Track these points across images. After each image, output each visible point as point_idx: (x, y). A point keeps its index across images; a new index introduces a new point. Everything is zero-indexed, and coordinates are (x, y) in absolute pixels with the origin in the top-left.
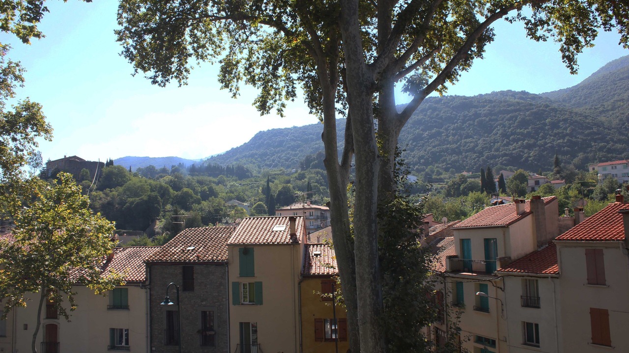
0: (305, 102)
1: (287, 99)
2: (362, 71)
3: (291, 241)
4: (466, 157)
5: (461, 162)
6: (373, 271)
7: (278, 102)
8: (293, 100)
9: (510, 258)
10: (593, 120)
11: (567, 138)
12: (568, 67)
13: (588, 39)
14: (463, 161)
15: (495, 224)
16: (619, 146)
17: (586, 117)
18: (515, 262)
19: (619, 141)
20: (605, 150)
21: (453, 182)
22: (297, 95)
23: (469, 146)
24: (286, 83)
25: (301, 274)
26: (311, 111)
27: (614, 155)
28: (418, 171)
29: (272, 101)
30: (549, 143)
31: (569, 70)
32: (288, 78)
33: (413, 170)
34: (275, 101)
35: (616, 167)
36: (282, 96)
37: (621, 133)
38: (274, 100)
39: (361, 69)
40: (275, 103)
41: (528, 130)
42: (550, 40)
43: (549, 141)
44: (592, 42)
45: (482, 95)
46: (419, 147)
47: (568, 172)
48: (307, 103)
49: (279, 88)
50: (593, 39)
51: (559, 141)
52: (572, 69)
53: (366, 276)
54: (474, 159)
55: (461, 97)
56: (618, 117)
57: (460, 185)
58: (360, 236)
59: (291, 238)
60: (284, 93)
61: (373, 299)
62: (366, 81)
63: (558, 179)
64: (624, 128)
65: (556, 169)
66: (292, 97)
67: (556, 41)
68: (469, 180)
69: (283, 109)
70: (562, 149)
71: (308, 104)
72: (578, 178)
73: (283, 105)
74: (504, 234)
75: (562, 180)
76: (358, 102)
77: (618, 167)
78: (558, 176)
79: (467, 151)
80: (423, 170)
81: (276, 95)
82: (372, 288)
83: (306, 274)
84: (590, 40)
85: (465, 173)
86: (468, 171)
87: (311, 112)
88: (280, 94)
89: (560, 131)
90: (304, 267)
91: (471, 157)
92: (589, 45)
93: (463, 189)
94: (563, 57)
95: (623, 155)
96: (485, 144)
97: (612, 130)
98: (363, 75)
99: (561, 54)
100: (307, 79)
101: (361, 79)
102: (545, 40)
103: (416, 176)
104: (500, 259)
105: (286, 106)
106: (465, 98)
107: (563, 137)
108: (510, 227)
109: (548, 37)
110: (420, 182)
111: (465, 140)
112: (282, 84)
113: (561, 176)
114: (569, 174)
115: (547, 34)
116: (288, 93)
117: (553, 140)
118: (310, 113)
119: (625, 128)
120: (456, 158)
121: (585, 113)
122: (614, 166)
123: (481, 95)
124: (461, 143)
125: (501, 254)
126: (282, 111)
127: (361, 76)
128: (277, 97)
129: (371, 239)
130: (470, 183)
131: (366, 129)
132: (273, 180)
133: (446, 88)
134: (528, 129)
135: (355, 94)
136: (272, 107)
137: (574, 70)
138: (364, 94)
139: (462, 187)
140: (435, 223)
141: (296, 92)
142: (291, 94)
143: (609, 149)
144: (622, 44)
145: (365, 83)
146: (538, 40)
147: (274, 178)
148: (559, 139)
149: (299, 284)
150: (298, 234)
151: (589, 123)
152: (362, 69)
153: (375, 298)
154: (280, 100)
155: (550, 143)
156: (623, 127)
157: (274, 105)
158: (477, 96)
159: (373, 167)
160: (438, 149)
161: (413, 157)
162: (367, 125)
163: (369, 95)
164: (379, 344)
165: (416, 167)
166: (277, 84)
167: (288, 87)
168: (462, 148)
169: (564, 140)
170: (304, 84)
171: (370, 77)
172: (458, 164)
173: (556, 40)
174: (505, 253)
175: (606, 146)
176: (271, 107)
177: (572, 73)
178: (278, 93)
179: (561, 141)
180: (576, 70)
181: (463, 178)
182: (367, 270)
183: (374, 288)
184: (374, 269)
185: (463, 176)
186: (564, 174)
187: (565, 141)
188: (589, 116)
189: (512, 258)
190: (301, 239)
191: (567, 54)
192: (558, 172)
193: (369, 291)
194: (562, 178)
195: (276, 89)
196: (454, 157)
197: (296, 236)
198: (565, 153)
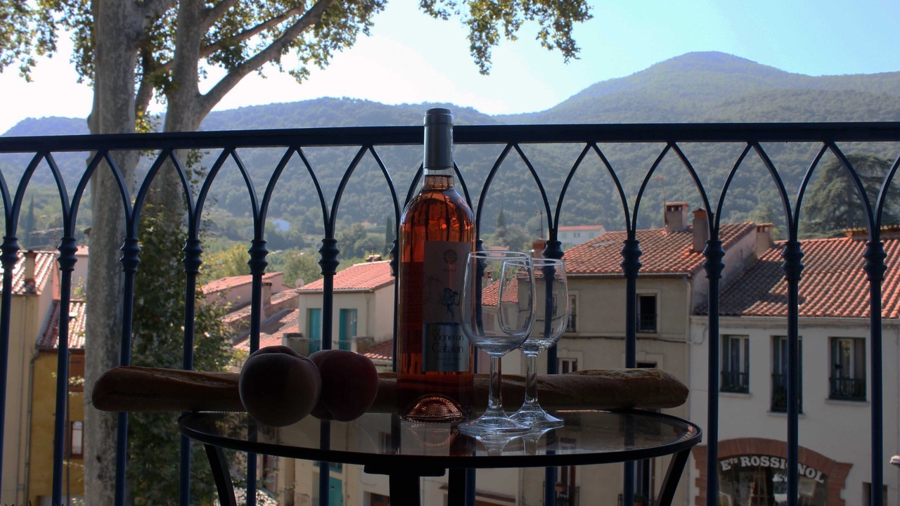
0: (71, 62)
1: (40, 53)
2: (124, 10)
3: (24, 290)
4: (372, 199)
5: (362, 206)
6: (111, 322)
7: (22, 56)
8: (50, 56)
9: (373, 339)
10: (562, 164)
11: (523, 186)
12: (477, 63)
13: (510, 28)
14: (367, 205)
15: (357, 287)
16: (592, 206)
17: (553, 159)
18: (379, 345)
19: (594, 200)
20: (573, 210)
21: (344, 235)
22: (57, 49)
23: (377, 182)
24: (40, 25)
25: (37, 346)
26: (80, 79)
27: (585, 219)
28: (294, 213)
29: (11, 53)
30: (497, 191)
31: (478, 68)
32: (46, 18)
33: (285, 211)
34: (18, 53)
35: (579, 235)
36: (30, 47)
37: (597, 189)
38: (15, 50)
39: (122, 7)
40: (17, 57)
41: (468, 168)
42: (454, 19)
43: (497, 188)
44: (514, 33)
45: (407, 105)
46: (299, 174)
47: (516, 236)
48: (75, 64)
49: (27, 33)
50: (517, 30)
51: (512, 190)
52: (482, 66)
53: (99, 329)
54: (384, 203)
55: (375, 103)
56: (596, 164)
57: (354, 241)
58: (95, 267)
59: (25, 286)
60: (35, 41)
61: (107, 366)
62: (129, 28)
63: (500, 245)
64: (602, 181)
65: (499, 230)
66: (50, 50)
67: (464, 23)
68: (369, 235)
69: (31, 68)
70: (515, 202)
71: (77, 67)
72: (528, 246)
73: (32, 62)
74: (368, 303)
75: (505, 246)
76: (112, 58)
77: (583, 234)
78: (501, 240)
79: (374, 190)
80: (302, 213)
81: (20, 43)
82: (107, 348)
83: (45, 346)
84: (512, 31)
85: (366, 225)
86: (372, 221)
87: (80, 81)
88: (27, 43)
89: (515, 174)
90: (44, 335)
91: (379, 199)
92: (510, 36)
93: (360, 248)
94: (473, 48)
95: (596, 220)
96: (402, 182)
97: (587, 182)
98: (125, 17)
99: (469, 44)
100: (81, 26)
101: (121, 23)
102: (445, 18)
103: (290, 221)
104: (358, 340)
105: (37, 64)
106: (380, 106)
107: (518, 185)
108: (377, 292)
109: (449, 15)
110: (295, 232)
111: (373, 172)
112: (32, 25)
113: (505, 241)
114: (517, 239)
115: (448, 9)
116: (42, 43)
117: (504, 188)
118: (78, 82)
119: (604, 181)
120: (356, 198)
121: (553, 152)
122: (577, 233)
123: (405, 105)
124: (366, 176)
125: (361, 333)
126: (29, 70)
127: (121, 18)
128: (22, 47)
129: (112, 273)
130: (370, 240)
131: (120, 102)
132: (43, 205)
133: (308, 73)
134: (469, 166)
135: (109, 45)
136: (11, 62)
137: (485, 68)
138: (123, 47)
139: (357, 245)
140: (286, 288)
141: (57, 44)
142: (47, 45)
143: (579, 209)
144: (541, 40)
145: (126, 30)
146: (436, 16)
147: (45, 202)
148: (513, 187)
149: (33, 361)
150: (38, 281)
151: (556, 168)
152: (125, 7)
153: (110, 364)
154: (27, 52)
155: (499, 191)
156: (601, 179)
157: (15, 59)
158: (400, 106)
159: (125, 162)
160: (328, 181)
161: (289, 191)
162: (123, 96)
163: (131, 50)
164: (111, 436)
165: (292, 207)
166: (23, 24)
167: (43, 33)
168: (367, 184)
169: (519, 189)
170: (76, 33)
171: (135, 23)
172: (358, 209)
173: (464, 21)
174: (367, 332)
175: (575, 204)
176: (8, 61)
177: (483, 72)
178: (24, 40)
179: (515, 190)
180: (488, 69)
181: (360, 230)
182: (102, 321)
183: (110, 348)
184: (113, 319)
185: (361, 229)
186: (509, 239)
187: (521, 190)
188: (557, 157)
189: (377, 340)
190: (42, 288)
191: (478, 44)
192: (502, 235)
193: (101, 353)
194: (506, 243)
195: (20, 32)
196: (353, 197)
197: (35, 283)
198: (518, 209)
